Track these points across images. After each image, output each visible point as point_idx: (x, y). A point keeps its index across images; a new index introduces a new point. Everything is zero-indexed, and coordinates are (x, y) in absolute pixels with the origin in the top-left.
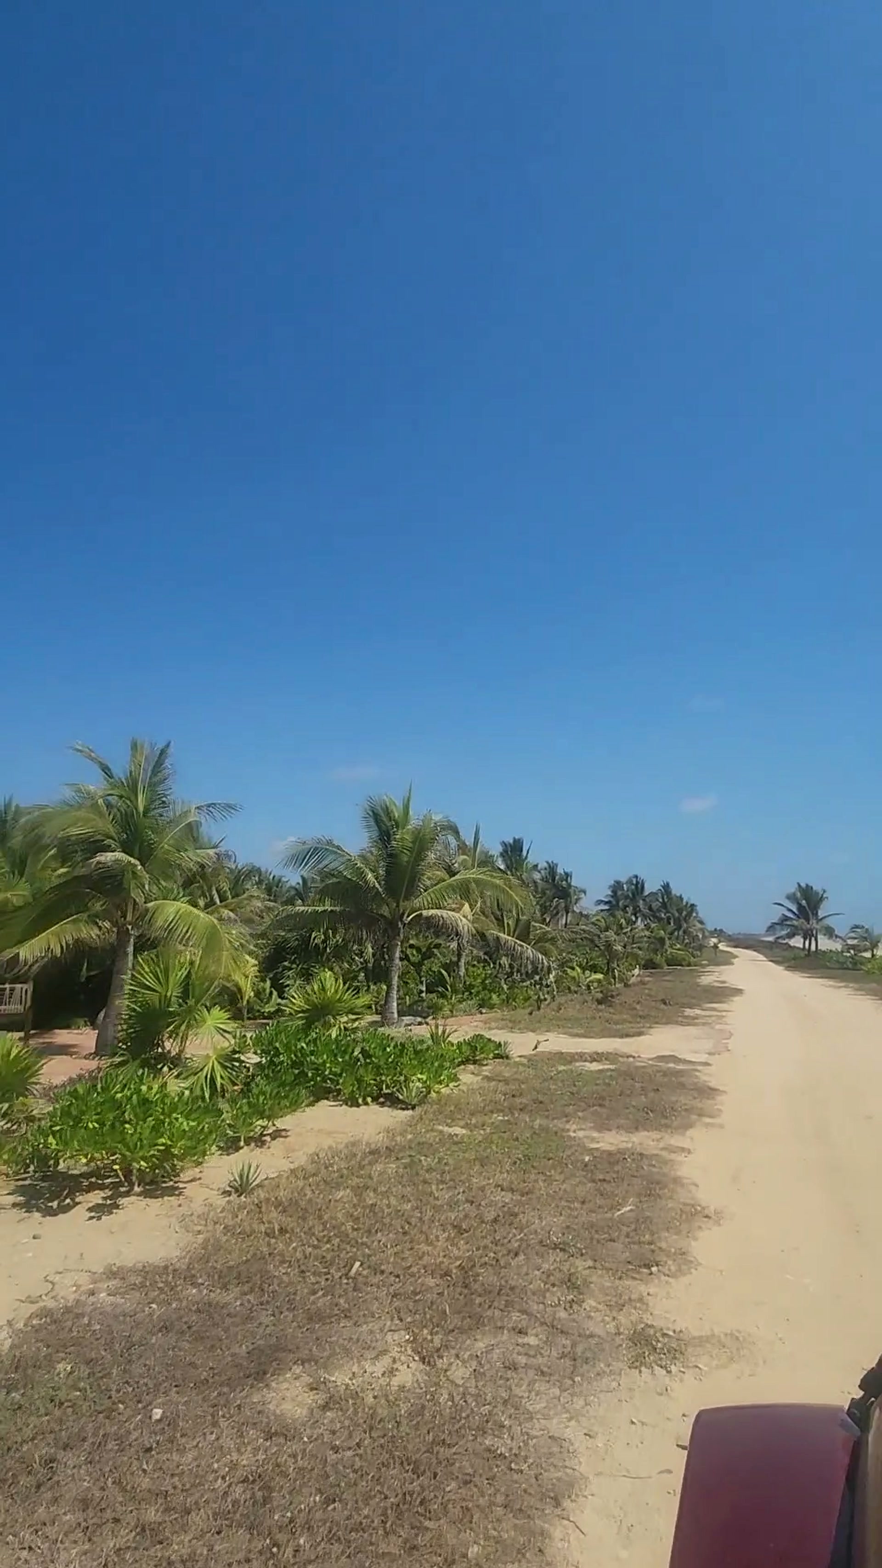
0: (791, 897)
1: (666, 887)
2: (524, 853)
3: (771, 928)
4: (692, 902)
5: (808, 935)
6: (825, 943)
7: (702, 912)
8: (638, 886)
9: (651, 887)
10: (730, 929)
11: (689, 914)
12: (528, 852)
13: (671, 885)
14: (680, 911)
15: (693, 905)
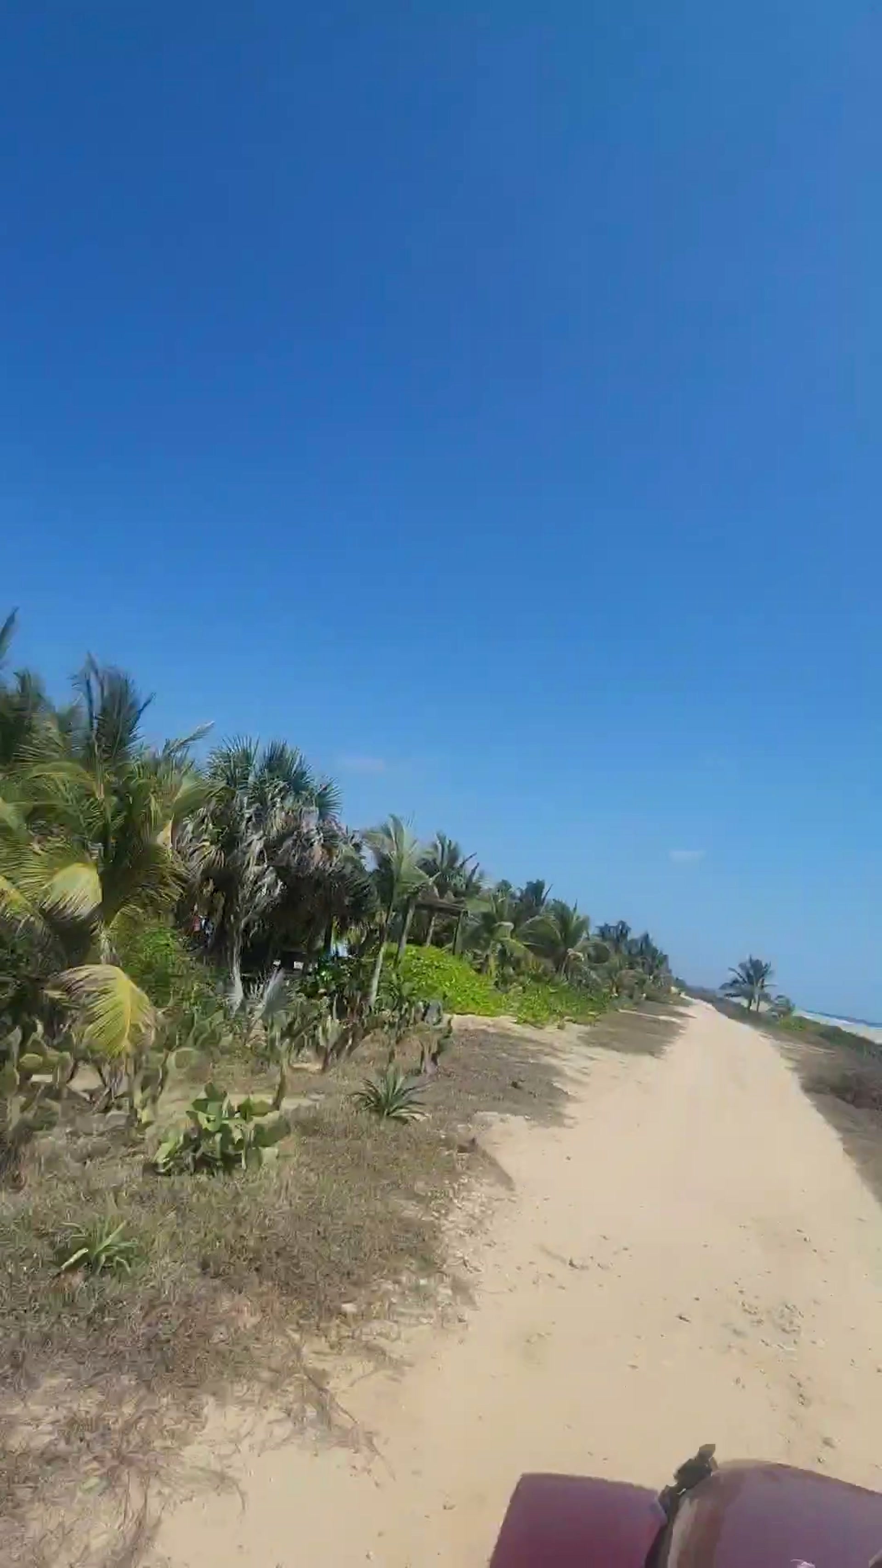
0: (742, 966)
1: (646, 938)
2: (544, 894)
3: (723, 987)
4: (664, 953)
5: (750, 997)
6: (764, 1007)
7: (672, 964)
8: (623, 931)
9: (634, 934)
10: (690, 982)
11: (661, 962)
12: (547, 894)
13: (651, 936)
14: (654, 958)
15: (666, 957)
